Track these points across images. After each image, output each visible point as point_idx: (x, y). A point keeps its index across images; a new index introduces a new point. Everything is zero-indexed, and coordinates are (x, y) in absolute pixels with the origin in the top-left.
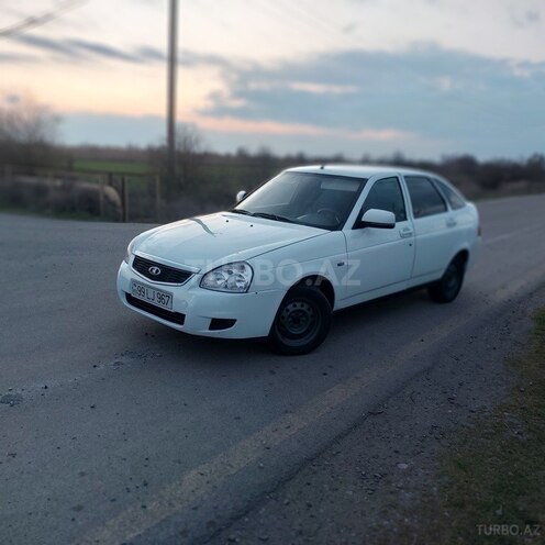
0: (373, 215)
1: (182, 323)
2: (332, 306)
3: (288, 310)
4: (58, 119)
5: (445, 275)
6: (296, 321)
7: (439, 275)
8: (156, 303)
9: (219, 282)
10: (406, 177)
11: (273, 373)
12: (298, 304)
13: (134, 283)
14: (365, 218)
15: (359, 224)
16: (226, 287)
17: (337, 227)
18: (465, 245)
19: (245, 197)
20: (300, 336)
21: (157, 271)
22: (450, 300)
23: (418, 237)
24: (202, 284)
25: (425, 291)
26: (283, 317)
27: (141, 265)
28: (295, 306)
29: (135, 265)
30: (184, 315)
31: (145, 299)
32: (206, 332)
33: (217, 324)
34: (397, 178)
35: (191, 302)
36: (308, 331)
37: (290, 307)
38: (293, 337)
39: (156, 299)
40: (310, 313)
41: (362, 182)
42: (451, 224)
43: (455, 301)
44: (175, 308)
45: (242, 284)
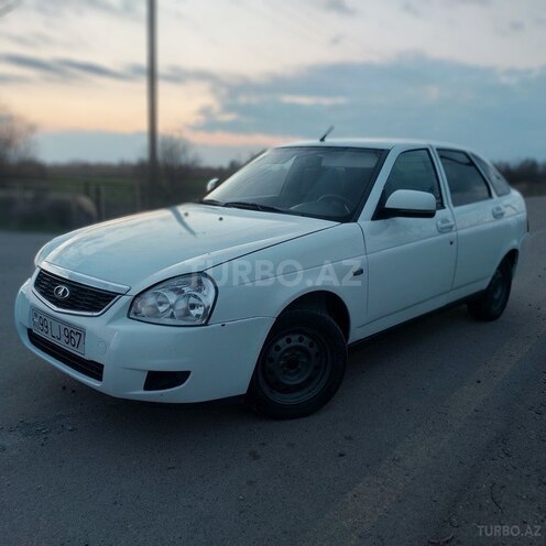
0: (401, 198)
1: (99, 378)
2: (347, 337)
3: (278, 348)
4: (32, 128)
5: (491, 284)
6: (292, 364)
7: (484, 285)
8: (62, 343)
9: (162, 309)
10: (438, 150)
11: (255, 456)
12: (295, 338)
13: (35, 311)
14: (390, 204)
15: (382, 213)
16: (172, 316)
17: (350, 216)
18: (514, 243)
19: (217, 185)
20: (299, 387)
21: (65, 292)
22: (494, 317)
23: (461, 232)
24: (132, 312)
25: (465, 306)
26: (271, 360)
27: (47, 283)
28: (289, 341)
29: (37, 284)
30: (102, 366)
31: (48, 337)
32: (140, 393)
33: (156, 379)
34: (427, 150)
35: (114, 343)
36: (310, 380)
37: (282, 343)
38: (288, 390)
39: (63, 338)
40: (313, 351)
41: (381, 154)
42: (498, 215)
43: (501, 318)
44: (90, 353)
45: (200, 311)
